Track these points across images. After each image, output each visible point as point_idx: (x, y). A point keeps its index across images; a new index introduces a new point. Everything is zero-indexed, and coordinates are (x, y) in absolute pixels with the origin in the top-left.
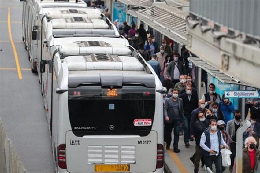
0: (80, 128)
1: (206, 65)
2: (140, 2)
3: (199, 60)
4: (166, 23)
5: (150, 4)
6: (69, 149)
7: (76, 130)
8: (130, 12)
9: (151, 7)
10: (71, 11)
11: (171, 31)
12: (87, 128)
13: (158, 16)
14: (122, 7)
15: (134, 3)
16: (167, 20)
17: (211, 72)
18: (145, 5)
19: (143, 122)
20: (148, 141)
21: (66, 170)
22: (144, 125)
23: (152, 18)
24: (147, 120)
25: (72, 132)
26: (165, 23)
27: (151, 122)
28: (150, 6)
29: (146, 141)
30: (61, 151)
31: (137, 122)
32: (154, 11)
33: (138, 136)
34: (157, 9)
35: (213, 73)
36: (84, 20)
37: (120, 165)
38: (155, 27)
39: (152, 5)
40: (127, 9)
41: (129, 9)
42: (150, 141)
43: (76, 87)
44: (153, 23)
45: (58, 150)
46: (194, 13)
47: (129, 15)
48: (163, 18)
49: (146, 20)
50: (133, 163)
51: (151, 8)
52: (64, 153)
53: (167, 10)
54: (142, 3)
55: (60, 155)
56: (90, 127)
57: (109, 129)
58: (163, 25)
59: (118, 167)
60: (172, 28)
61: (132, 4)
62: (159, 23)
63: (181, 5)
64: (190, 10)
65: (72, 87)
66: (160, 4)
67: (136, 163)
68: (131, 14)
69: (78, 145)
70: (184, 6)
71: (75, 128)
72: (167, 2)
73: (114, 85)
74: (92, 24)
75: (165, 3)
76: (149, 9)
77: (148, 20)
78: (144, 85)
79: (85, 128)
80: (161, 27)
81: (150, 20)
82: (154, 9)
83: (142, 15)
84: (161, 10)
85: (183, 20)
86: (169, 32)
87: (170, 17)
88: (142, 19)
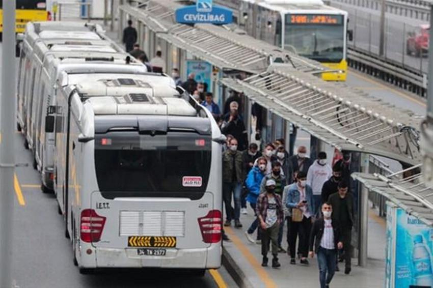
1: (389, 188)
2: (244, 63)
3: (374, 178)
5: (262, 66)
8: (227, 82)
9: (265, 73)
10: (122, 82)
11: (312, 120)
14: (203, 68)
15: (233, 65)
17: (403, 203)
18: (254, 70)
23: (271, 94)
26: (297, 104)
28: (262, 70)
32: (270, 81)
34: (277, 77)
35: (406, 204)
36: (149, 99)
39: (266, 68)
40: (222, 77)
44: (274, 104)
49: (260, 97)
51: (265, 75)
53: (297, 79)
54: (248, 65)
58: (295, 108)
60: (313, 115)
62: (287, 103)
63: (320, 70)
66: (281, 67)
70: (327, 71)
72: (294, 64)
74: (165, 106)
76: (261, 76)
77: (263, 97)
80: (291, 112)
81: (269, 99)
82: (271, 77)
83: (249, 86)
84: (286, 80)
85: (331, 99)
86: (310, 124)
87: (305, 93)
88: (253, 95)
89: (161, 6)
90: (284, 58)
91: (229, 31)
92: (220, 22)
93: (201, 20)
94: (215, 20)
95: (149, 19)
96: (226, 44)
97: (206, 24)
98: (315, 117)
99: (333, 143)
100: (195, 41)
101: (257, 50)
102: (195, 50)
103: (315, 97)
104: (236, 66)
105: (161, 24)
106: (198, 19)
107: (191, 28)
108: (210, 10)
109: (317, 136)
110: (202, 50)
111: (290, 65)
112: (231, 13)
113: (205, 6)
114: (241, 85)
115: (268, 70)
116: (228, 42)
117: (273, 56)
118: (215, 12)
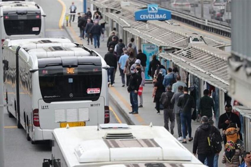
0: (48, 97)
2: (174, 42)
4: (206, 66)
5: (186, 44)
6: (41, 113)
7: (45, 98)
8: (162, 55)
11: (212, 75)
12: (53, 97)
13: (196, 58)
14: (153, 49)
15: (166, 44)
16: (206, 62)
18: (180, 46)
19: (94, 91)
20: (98, 104)
21: (39, 127)
22: (94, 93)
23: (188, 61)
24: (97, 89)
25: (43, 100)
26: (204, 66)
27: (99, 90)
28: (185, 46)
29: (96, 105)
30: (35, 114)
31: (90, 91)
32: (190, 52)
33: (91, 101)
34: (194, 50)
37: (79, 122)
38: (192, 71)
39: (188, 45)
40: (159, 52)
41: (162, 51)
42: (100, 104)
43: (44, 68)
44: (189, 66)
45: (33, 113)
46: (236, 53)
47: (162, 58)
48: (202, 61)
49: (181, 63)
50: (88, 121)
51: (187, 49)
52: (38, 116)
54: (176, 44)
55: (35, 117)
56: (56, 95)
57: (69, 97)
58: (202, 68)
59: (77, 123)
60: (213, 72)
61: (164, 45)
62: (197, 66)
64: (232, 49)
65: (42, 67)
66: (197, 44)
67: (90, 120)
68: (163, 57)
69: (47, 109)
70: (226, 45)
71: (45, 97)
72: (206, 42)
73: (72, 64)
75: (204, 42)
76: (185, 50)
77: (183, 63)
78: (93, 64)
79: (52, 97)
80: (199, 70)
81: (187, 63)
82: (191, 50)
83: (176, 57)
84: (199, 51)
85: (225, 61)
86: (210, 77)
87: (210, 58)
88: (177, 62)
89: (128, 11)
90: (199, 38)
91: (170, 24)
92: (163, 18)
93: (151, 18)
94: (160, 17)
95: (120, 20)
96: (165, 31)
97: (154, 21)
98: (213, 73)
99: (222, 88)
100: (146, 31)
101: (182, 34)
102: (145, 36)
103: (216, 61)
104: (168, 45)
105: (127, 22)
106: (149, 18)
107: (145, 23)
108: (157, 12)
109: (213, 84)
110: (149, 36)
111: (203, 42)
112: (170, 12)
113: (153, 9)
114: (171, 56)
115: (189, 46)
116: (166, 30)
117: (192, 37)
118: (160, 12)
